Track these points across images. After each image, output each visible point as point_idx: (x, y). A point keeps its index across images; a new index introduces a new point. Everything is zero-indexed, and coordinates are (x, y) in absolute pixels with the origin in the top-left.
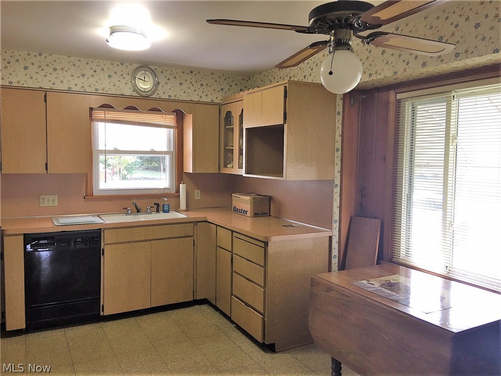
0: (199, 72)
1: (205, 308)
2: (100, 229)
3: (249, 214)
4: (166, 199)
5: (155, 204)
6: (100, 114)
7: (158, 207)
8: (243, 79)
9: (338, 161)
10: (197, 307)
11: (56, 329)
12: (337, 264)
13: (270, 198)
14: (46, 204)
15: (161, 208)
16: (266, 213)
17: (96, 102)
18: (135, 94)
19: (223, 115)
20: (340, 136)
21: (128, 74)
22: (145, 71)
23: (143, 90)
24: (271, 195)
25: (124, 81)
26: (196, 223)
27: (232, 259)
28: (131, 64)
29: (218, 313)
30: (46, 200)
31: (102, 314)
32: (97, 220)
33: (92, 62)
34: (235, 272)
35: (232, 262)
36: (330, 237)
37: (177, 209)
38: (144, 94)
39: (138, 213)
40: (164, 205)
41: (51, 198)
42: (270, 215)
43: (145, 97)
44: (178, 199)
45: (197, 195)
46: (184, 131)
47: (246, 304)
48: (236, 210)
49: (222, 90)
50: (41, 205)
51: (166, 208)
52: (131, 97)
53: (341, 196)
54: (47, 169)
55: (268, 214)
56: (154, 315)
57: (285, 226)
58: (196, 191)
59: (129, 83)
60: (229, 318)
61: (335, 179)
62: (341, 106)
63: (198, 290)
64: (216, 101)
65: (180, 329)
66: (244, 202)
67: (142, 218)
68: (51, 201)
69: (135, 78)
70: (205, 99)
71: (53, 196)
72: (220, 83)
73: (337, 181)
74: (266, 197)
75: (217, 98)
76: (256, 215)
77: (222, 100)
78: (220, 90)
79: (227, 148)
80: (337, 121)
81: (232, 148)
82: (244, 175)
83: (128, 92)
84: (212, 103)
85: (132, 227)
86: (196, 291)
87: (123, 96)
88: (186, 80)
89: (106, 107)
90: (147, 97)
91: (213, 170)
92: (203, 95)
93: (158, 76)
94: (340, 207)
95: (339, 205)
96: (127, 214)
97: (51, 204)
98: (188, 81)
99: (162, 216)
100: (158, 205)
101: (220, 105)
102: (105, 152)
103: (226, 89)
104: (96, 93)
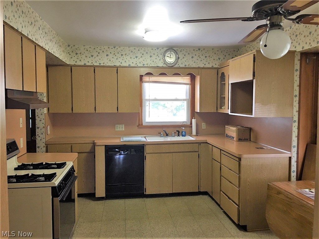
0: (204, 49)
1: (206, 197)
2: (144, 144)
3: (235, 139)
4: (183, 128)
5: (177, 131)
6: (146, 78)
7: (178, 133)
8: (234, 51)
9: (296, 104)
10: (201, 196)
11: (120, 199)
12: (295, 177)
13: (250, 129)
14: (118, 130)
15: (180, 134)
16: (247, 139)
17: (143, 71)
18: (165, 66)
19: (220, 75)
20: (298, 86)
21: (161, 54)
22: (171, 52)
23: (169, 63)
24: (252, 127)
25: (158, 59)
26: (199, 143)
27: (221, 168)
28: (163, 48)
29: (213, 201)
30: (118, 127)
31: (145, 193)
32: (144, 139)
33: (141, 49)
34: (223, 176)
35: (221, 170)
36: (290, 158)
37: (191, 135)
38: (171, 65)
39: (167, 136)
40: (182, 132)
41: (121, 126)
42: (250, 141)
43: (171, 67)
44: (191, 128)
45: (204, 126)
46: (195, 86)
47: (229, 198)
48: (228, 136)
49: (219, 59)
50: (116, 130)
51: (184, 133)
52: (163, 68)
53: (298, 128)
54: (118, 110)
55: (249, 140)
56: (174, 197)
57: (257, 148)
58: (203, 124)
59: (162, 59)
60: (219, 205)
61: (294, 117)
62: (299, 65)
63: (201, 185)
64: (215, 66)
65: (188, 208)
66: (232, 131)
67: (169, 139)
68: (121, 128)
69: (165, 56)
70: (208, 66)
71: (122, 125)
72: (218, 55)
73: (296, 118)
74: (247, 128)
75: (216, 64)
76: (240, 140)
77: (219, 65)
78: (218, 59)
79: (222, 96)
80: (295, 75)
81: (224, 96)
82: (230, 114)
83: (161, 64)
84: (212, 68)
85: (161, 144)
86: (201, 186)
87: (158, 67)
88: (196, 55)
89: (149, 74)
90: (172, 67)
91: (213, 110)
92: (207, 63)
93: (178, 53)
94: (298, 137)
95: (297, 135)
96: (161, 136)
97: (121, 130)
98: (198, 55)
99: (181, 139)
100: (179, 132)
101: (218, 69)
102: (149, 100)
103: (222, 58)
104: (143, 67)
